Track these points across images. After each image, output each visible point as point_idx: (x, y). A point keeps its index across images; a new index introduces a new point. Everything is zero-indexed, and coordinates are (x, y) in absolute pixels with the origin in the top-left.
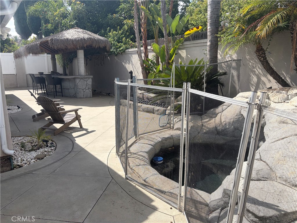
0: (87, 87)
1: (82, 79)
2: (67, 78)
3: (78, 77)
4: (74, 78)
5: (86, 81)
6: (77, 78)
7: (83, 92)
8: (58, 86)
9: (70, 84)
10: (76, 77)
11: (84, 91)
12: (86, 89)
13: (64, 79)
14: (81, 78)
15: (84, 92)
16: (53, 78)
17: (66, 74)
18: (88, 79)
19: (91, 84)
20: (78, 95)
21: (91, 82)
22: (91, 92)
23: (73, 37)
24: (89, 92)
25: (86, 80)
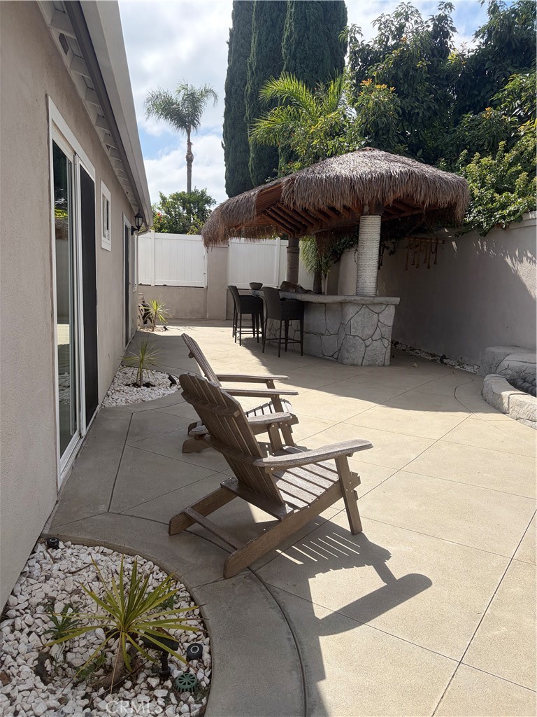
0: (378, 332)
1: (367, 305)
2: (320, 301)
3: (353, 298)
4: (342, 304)
5: (378, 314)
6: (351, 302)
7: (363, 349)
8: (294, 324)
9: (328, 321)
10: (349, 299)
11: (368, 343)
12: (374, 338)
13: (311, 302)
14: (363, 302)
15: (366, 347)
16: (284, 299)
17: (318, 291)
18: (384, 307)
19: (391, 324)
20: (347, 355)
21: (393, 318)
22: (389, 350)
23: (355, 173)
24: (382, 349)
25: (377, 309)
